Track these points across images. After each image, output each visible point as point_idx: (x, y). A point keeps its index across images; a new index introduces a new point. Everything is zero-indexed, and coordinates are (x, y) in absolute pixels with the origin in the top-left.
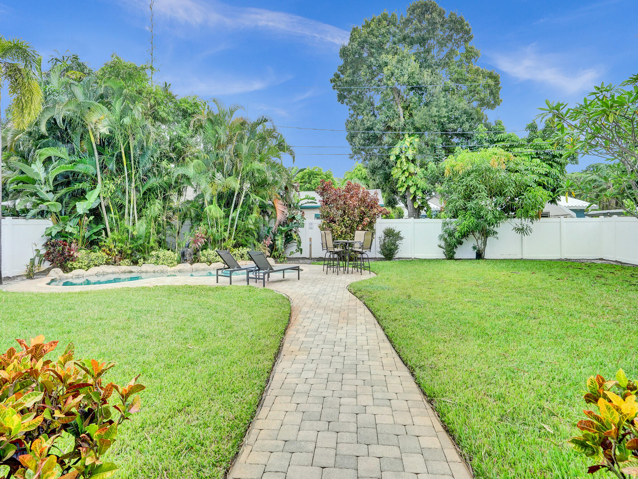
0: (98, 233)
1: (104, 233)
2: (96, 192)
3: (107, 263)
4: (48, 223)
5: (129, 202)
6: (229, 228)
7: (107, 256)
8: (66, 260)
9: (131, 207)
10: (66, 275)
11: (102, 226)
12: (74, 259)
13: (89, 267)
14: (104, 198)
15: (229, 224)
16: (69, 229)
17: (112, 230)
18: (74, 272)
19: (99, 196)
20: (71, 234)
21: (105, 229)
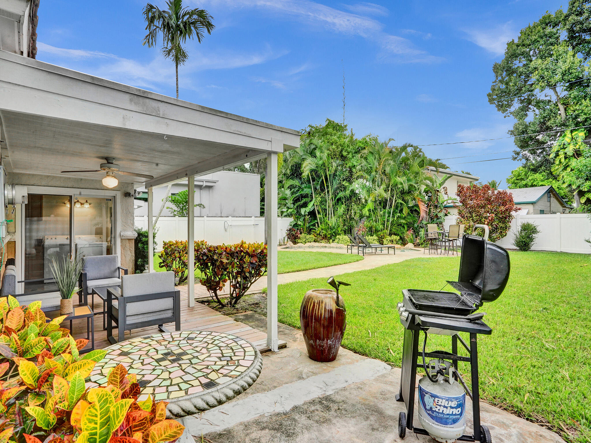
0: (314, 225)
1: (316, 224)
2: (312, 203)
3: (315, 241)
4: (291, 219)
5: (329, 207)
6: (386, 222)
7: (314, 237)
8: (295, 238)
9: (330, 210)
10: (294, 245)
11: (316, 221)
12: (299, 238)
13: (306, 243)
14: (316, 206)
15: (386, 220)
16: (299, 223)
17: (321, 223)
18: (299, 244)
19: (314, 205)
20: (300, 225)
21: (317, 223)
